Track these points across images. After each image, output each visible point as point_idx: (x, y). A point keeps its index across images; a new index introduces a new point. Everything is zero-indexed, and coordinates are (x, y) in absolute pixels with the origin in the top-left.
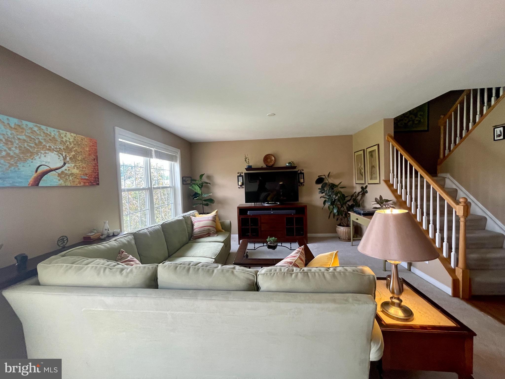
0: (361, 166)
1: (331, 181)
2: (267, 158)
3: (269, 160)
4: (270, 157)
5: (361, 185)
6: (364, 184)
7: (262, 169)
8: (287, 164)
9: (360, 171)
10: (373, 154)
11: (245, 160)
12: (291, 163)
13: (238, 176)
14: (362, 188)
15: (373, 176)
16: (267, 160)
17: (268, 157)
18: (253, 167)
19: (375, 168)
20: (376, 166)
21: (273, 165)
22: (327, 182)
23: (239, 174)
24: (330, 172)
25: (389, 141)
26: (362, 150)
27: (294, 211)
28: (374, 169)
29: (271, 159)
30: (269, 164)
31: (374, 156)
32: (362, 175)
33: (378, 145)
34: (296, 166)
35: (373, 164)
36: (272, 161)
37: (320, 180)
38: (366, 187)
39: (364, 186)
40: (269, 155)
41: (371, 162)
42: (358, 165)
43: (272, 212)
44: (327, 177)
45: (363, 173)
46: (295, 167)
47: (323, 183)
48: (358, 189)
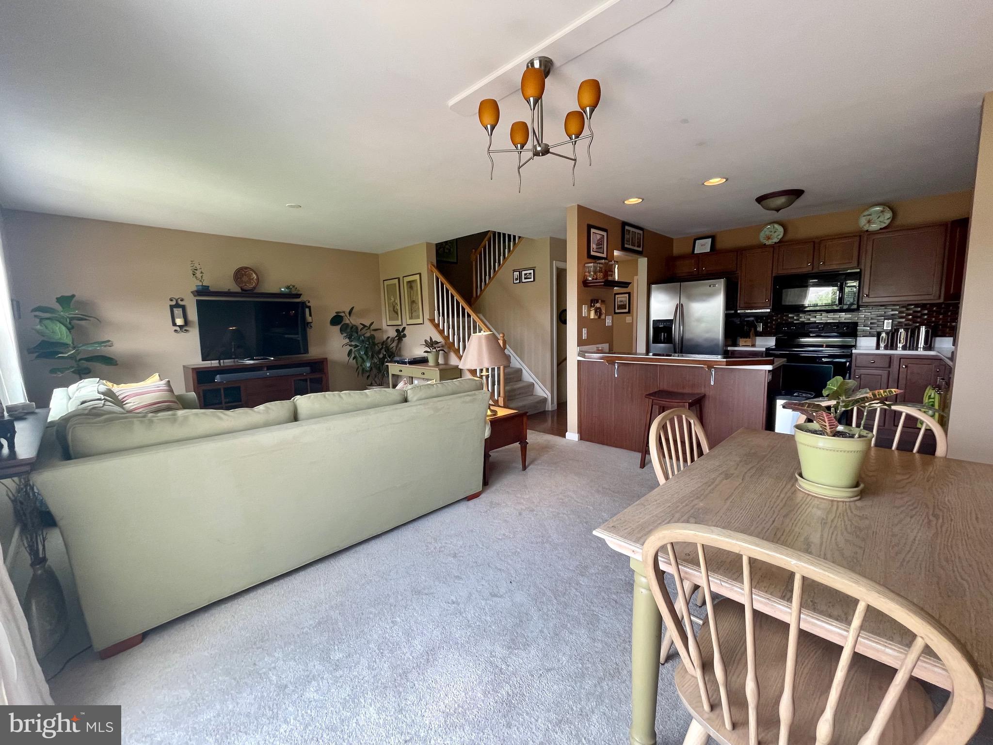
0: (395, 301)
1: (354, 321)
2: (241, 274)
3: (245, 279)
4: (247, 273)
5: (397, 328)
6: (400, 325)
7: (228, 294)
8: (283, 289)
9: (394, 307)
10: (413, 285)
11: (191, 272)
12: (291, 287)
13: (172, 308)
14: (397, 331)
15: (414, 314)
16: (241, 278)
17: (243, 272)
18: (211, 289)
19: (416, 304)
20: (418, 301)
21: (254, 288)
22: (348, 322)
23: (174, 303)
24: (353, 308)
25: (432, 271)
26: (397, 278)
27: (308, 369)
28: (414, 305)
29: (249, 276)
30: (245, 287)
31: (415, 289)
32: (397, 314)
33: (420, 274)
34: (301, 294)
35: (413, 298)
36: (252, 281)
37: (337, 320)
38: (404, 328)
39: (401, 328)
40: (246, 268)
41: (410, 296)
42: (389, 299)
43: (268, 374)
44: (348, 315)
45: (398, 310)
46: (298, 296)
47: (342, 324)
48: (392, 333)
